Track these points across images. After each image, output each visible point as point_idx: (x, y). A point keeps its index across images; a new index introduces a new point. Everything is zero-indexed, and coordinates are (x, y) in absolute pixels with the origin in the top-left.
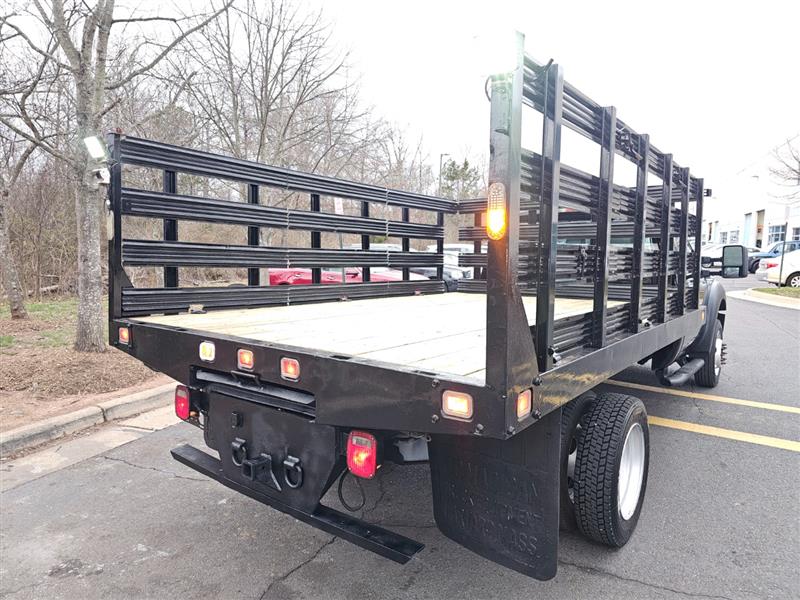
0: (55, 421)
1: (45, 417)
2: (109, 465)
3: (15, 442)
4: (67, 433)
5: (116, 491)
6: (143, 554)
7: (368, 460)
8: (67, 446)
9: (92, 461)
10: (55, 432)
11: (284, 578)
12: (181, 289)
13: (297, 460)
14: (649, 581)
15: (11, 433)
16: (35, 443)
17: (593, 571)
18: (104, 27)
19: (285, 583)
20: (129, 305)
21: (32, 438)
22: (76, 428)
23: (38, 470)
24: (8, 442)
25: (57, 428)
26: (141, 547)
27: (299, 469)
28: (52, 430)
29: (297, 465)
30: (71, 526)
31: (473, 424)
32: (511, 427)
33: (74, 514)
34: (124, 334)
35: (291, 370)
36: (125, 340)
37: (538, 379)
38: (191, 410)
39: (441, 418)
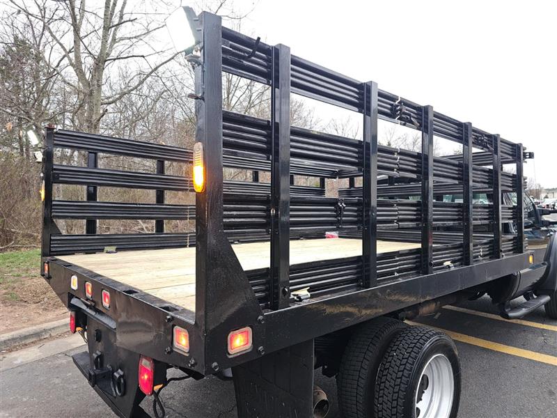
0: (45, 326)
1: (41, 323)
2: (64, 361)
3: (14, 340)
4: (53, 335)
5: (57, 381)
7: (149, 379)
8: (47, 344)
9: (55, 357)
10: (44, 334)
12: (98, 235)
13: (122, 373)
15: (13, 333)
16: (28, 341)
18: (100, 64)
20: (56, 247)
21: (26, 337)
22: (59, 331)
23: (19, 361)
24: (9, 340)
25: (45, 331)
27: (122, 381)
28: (42, 332)
29: (121, 376)
30: (13, 406)
31: (189, 358)
32: (215, 364)
33: (19, 398)
34: (47, 267)
35: (107, 300)
36: (46, 272)
37: (260, 317)
38: (76, 326)
39: (172, 351)
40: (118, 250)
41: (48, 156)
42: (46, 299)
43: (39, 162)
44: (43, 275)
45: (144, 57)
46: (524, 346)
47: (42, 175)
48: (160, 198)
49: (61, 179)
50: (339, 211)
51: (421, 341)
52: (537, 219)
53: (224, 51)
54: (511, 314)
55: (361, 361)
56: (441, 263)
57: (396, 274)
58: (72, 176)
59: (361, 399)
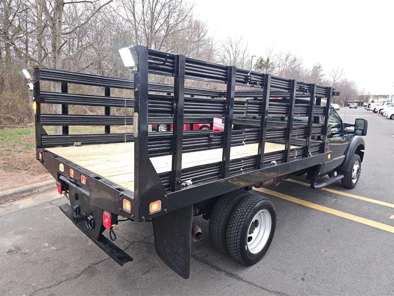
0: (34, 185)
1: (32, 183)
2: (49, 207)
3: (16, 193)
4: (40, 191)
5: (48, 219)
6: (46, 247)
7: (109, 222)
8: (37, 197)
9: (44, 204)
11: (96, 264)
12: (70, 135)
13: (92, 217)
15: (15, 189)
16: (25, 194)
17: (232, 275)
18: (60, 6)
19: (96, 266)
20: (44, 142)
21: (23, 192)
22: (44, 188)
23: (22, 207)
24: (13, 194)
25: (35, 188)
26: (47, 245)
27: (93, 222)
28: (33, 189)
29: (92, 219)
30: (24, 232)
31: (131, 214)
32: (143, 217)
33: (27, 228)
34: (40, 155)
35: (84, 180)
36: (40, 158)
37: (166, 196)
38: (62, 191)
39: (122, 210)
41: (37, 85)
42: (32, 168)
43: (31, 90)
44: (38, 160)
45: (92, 3)
46: (323, 204)
47: (34, 98)
49: (45, 100)
50: (210, 140)
51: (254, 203)
54: (315, 187)
55: (221, 213)
56: (270, 162)
57: (242, 170)
59: (220, 232)
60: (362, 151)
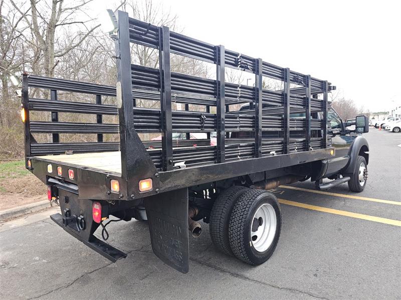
0: (27, 206)
1: (25, 204)
2: (43, 225)
3: (7, 214)
4: (33, 211)
5: (40, 235)
6: (36, 261)
7: (98, 215)
8: (30, 217)
9: (36, 223)
10: (27, 211)
11: (90, 273)
12: (61, 143)
13: (83, 217)
14: (263, 281)
15: (6, 210)
16: (17, 215)
17: (237, 276)
18: (52, 28)
19: (90, 275)
20: (34, 151)
21: (15, 213)
22: (37, 209)
23: (13, 226)
24: (4, 214)
25: (28, 209)
26: (37, 258)
27: (83, 221)
28: (25, 209)
29: (82, 219)
30: (14, 248)
31: (119, 195)
32: (133, 195)
33: (17, 244)
34: (30, 163)
35: (72, 175)
36: (30, 166)
37: (157, 174)
38: (52, 196)
39: (110, 193)
40: (74, 153)
41: (25, 94)
42: (25, 190)
43: (19, 97)
44: (28, 168)
45: (82, 23)
46: (331, 207)
47: (22, 105)
48: (100, 120)
49: (34, 107)
50: (202, 121)
52: (343, 129)
53: (131, 31)
54: (321, 187)
57: (239, 157)
58: (40, 106)
60: (366, 152)
